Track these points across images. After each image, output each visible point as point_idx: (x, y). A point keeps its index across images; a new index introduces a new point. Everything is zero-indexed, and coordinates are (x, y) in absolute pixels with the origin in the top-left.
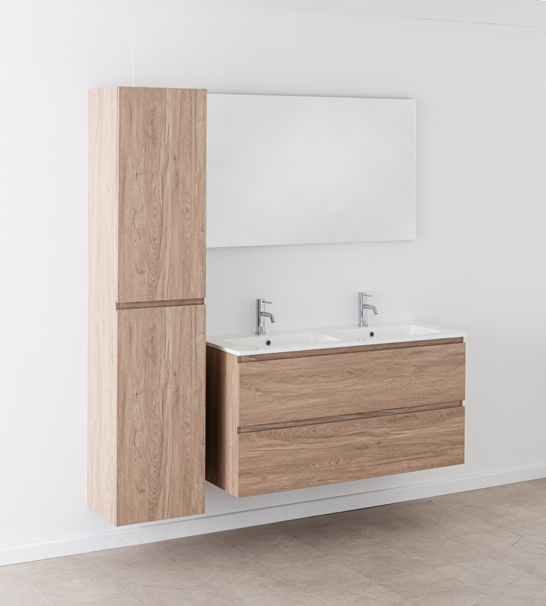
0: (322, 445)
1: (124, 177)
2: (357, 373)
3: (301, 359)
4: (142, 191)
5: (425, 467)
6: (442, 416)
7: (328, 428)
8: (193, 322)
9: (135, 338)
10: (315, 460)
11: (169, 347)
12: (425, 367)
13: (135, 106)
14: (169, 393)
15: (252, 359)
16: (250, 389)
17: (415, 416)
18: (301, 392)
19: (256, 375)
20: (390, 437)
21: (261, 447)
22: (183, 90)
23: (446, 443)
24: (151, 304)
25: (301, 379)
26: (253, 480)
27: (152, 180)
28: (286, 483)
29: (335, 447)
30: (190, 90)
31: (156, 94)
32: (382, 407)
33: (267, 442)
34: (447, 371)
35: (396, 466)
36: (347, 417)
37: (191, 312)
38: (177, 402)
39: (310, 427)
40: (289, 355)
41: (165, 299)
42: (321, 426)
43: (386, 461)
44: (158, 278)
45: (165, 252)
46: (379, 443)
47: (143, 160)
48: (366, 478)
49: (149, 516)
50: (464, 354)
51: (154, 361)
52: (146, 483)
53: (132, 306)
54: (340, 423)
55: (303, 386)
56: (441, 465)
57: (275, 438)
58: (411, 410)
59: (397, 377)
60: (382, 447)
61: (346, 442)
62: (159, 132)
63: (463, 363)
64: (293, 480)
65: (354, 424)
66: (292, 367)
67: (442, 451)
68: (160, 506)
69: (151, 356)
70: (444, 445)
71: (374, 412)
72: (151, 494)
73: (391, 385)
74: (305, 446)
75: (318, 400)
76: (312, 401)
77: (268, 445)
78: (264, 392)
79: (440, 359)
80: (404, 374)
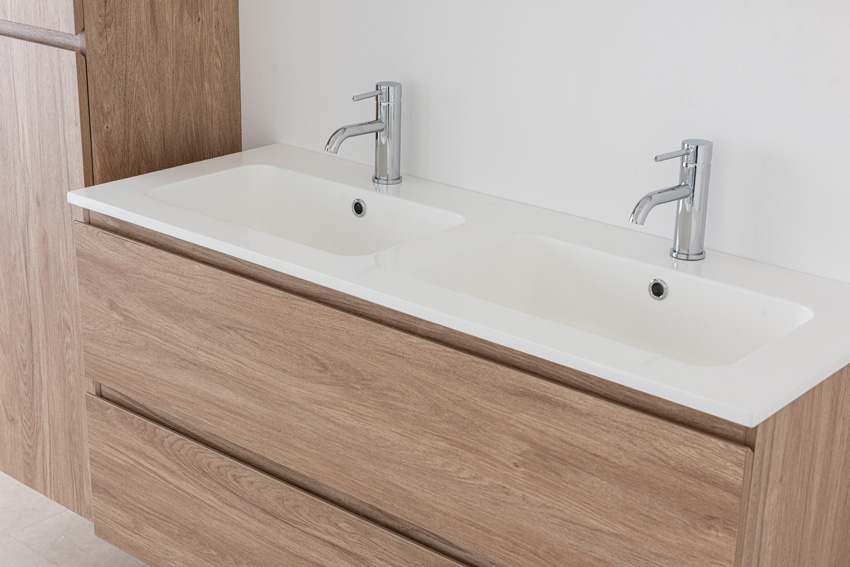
0: (254, 525)
2: (341, 373)
10: (241, 554)
12: (564, 462)
18: (202, 356)
19: (107, 266)
21: (126, 448)
25: (200, 322)
26: (117, 513)
29: (284, 549)
33: (138, 443)
38: (47, 265)
52: (17, 407)
57: (151, 442)
61: (314, 556)
66: (177, 280)
68: (39, 467)
72: (26, 435)
73: (439, 461)
74: (214, 501)
75: (240, 400)
76: (226, 394)
77: (141, 454)
78: (124, 316)
79: (625, 462)
80: (486, 449)
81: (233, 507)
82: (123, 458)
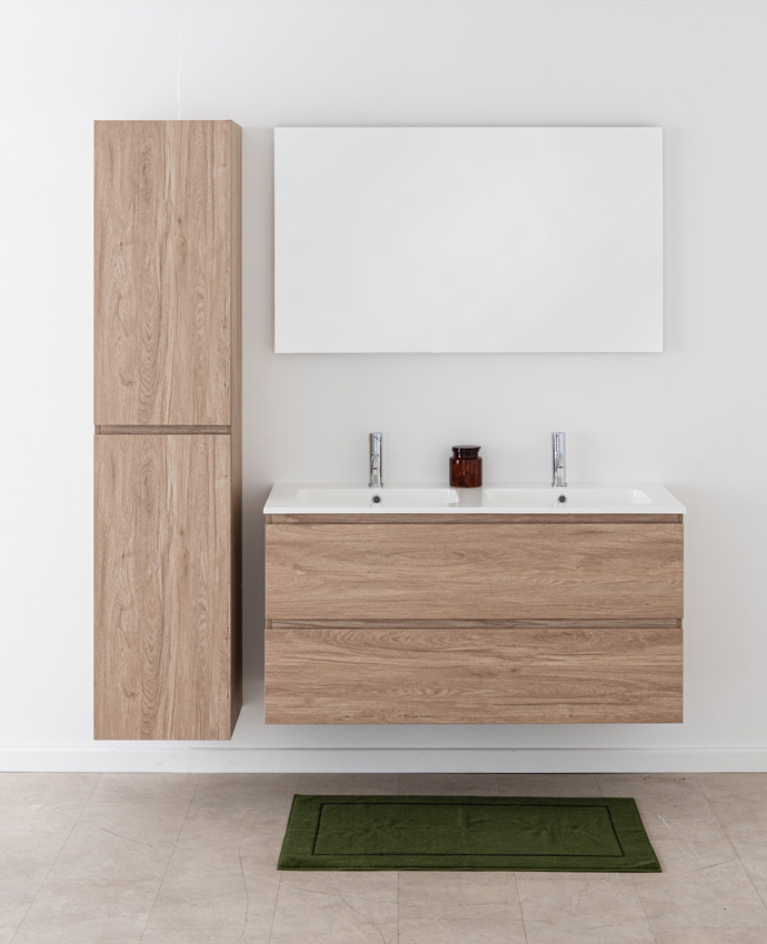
0: (410, 662)
1: (102, 248)
2: (473, 556)
3: (370, 526)
4: (130, 268)
5: (603, 720)
6: (636, 639)
7: (421, 638)
8: (211, 460)
9: (120, 477)
10: (398, 684)
11: (172, 492)
12: (602, 557)
13: (118, 147)
14: (173, 561)
15: (291, 520)
16: (283, 564)
17: (583, 635)
18: (372, 576)
19: (294, 544)
20: (536, 664)
21: (302, 653)
22: (192, 123)
23: (645, 685)
24: (145, 429)
25: (371, 557)
26: (289, 700)
27: (145, 252)
28: (346, 713)
29: (432, 667)
30: (204, 123)
31: (150, 130)
32: (518, 615)
33: (316, 647)
34: (648, 569)
35: (547, 711)
36: (459, 624)
37: (206, 445)
38: (186, 572)
39: (388, 631)
40: (353, 520)
41: (166, 423)
42: (406, 633)
43: (528, 700)
44: (155, 393)
45: (165, 356)
46: (514, 671)
47: (131, 224)
48: (489, 723)
49: (143, 733)
50: (681, 542)
51: (149, 511)
52: (139, 683)
53: (120, 430)
54: (442, 632)
55: (375, 568)
56: (635, 719)
57: (326, 642)
58: (580, 625)
59: (550, 569)
60: (520, 677)
61: (454, 663)
62: (155, 183)
63: (679, 556)
64: (358, 709)
65: (468, 636)
66: (354, 538)
67: (636, 697)
68: (160, 720)
69: (146, 505)
70: (641, 688)
71: (508, 620)
72: (147, 701)
73: (535, 580)
74: (378, 660)
75: (401, 592)
76: (390, 592)
77: (314, 652)
78: (307, 571)
79: (632, 547)
80: (561, 565)
81: (393, 657)
82: (298, 660)
